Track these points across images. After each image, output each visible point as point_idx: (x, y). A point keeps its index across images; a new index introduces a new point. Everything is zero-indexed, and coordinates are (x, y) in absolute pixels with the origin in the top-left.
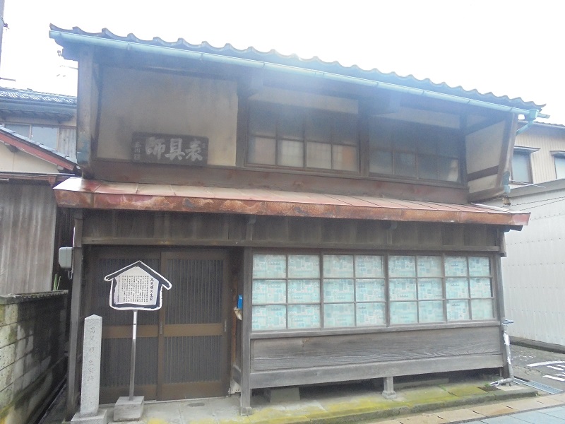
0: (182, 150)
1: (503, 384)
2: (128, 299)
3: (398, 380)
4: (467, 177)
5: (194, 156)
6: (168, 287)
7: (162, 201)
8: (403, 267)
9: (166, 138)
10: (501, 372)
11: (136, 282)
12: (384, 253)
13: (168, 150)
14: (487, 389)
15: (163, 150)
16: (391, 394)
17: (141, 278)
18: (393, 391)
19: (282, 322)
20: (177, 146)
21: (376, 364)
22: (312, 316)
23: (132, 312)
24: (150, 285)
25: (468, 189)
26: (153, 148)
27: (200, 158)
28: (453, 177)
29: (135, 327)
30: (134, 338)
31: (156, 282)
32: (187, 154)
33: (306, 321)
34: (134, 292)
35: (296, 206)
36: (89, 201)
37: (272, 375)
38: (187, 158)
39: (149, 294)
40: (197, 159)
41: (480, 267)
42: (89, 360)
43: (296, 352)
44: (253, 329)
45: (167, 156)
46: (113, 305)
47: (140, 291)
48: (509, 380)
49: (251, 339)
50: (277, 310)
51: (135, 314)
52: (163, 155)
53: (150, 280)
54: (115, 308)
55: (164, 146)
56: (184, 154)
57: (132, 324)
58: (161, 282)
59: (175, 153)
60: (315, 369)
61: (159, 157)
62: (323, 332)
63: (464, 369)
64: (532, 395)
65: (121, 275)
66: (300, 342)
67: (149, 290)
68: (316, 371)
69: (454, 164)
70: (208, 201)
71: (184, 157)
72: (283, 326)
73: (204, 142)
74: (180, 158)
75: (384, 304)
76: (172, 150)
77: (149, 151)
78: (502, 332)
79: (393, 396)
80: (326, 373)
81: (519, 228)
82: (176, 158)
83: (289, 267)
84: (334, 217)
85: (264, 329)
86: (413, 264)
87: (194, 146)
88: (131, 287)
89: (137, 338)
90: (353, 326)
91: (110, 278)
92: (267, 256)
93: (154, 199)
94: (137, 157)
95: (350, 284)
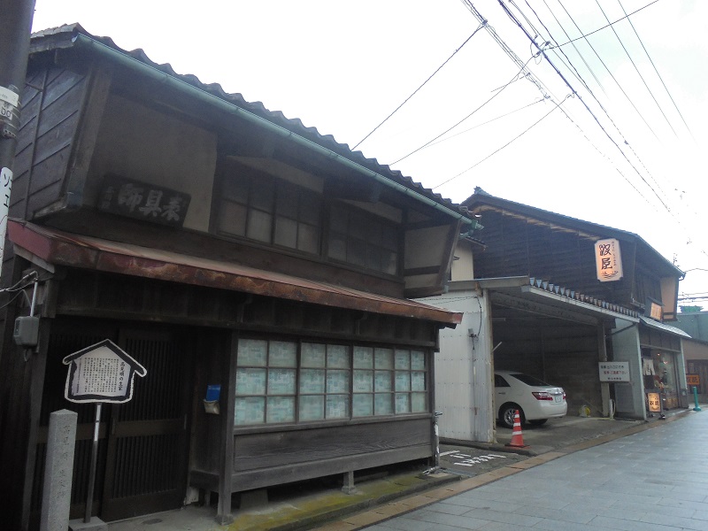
0: (160, 206)
1: (432, 472)
2: (91, 389)
3: (357, 474)
4: (404, 272)
5: (172, 215)
6: (142, 373)
7: (175, 270)
8: (362, 358)
9: (145, 188)
10: (430, 461)
11: (103, 367)
12: (350, 344)
13: (143, 203)
14: (422, 477)
15: (138, 203)
16: (352, 489)
17: (108, 361)
18: (353, 486)
19: (259, 416)
20: (155, 199)
21: (341, 458)
22: (286, 409)
23: (94, 405)
24: (119, 371)
25: (404, 284)
26: (127, 197)
27: (177, 218)
28: (392, 271)
29: (97, 425)
30: (96, 439)
31: (127, 367)
32: (164, 211)
33: (281, 413)
34: (98, 380)
35: (298, 290)
36: (92, 259)
37: (251, 475)
38: (163, 215)
39: (118, 381)
40: (173, 218)
41: (418, 362)
42: (61, 469)
43: (275, 449)
44: (235, 424)
45: (141, 209)
46: (70, 396)
47: (107, 378)
48: (437, 467)
49: (235, 436)
50: (255, 402)
51: (99, 407)
52: (137, 207)
53: (120, 363)
54: (73, 401)
55: (141, 197)
56: (160, 209)
57: (93, 421)
58: (134, 367)
59: (151, 208)
60: (290, 466)
61: (132, 210)
62: (298, 426)
63: (405, 460)
64: (458, 479)
65: (83, 357)
66: (278, 437)
67: (119, 376)
68: (292, 468)
69: (394, 257)
70: (220, 275)
71: (159, 214)
72: (260, 419)
73: (186, 199)
74: (155, 215)
75: (347, 396)
76: (148, 204)
77: (121, 201)
78: (433, 423)
79: (354, 491)
80: (300, 470)
81: (453, 326)
82: (151, 214)
83: (270, 355)
84: (327, 304)
85: (243, 424)
86: (371, 355)
87: (174, 203)
88: (96, 373)
89: (99, 440)
90: (322, 419)
91: (69, 360)
92: (249, 341)
93: (166, 266)
94: (105, 206)
95: (320, 374)
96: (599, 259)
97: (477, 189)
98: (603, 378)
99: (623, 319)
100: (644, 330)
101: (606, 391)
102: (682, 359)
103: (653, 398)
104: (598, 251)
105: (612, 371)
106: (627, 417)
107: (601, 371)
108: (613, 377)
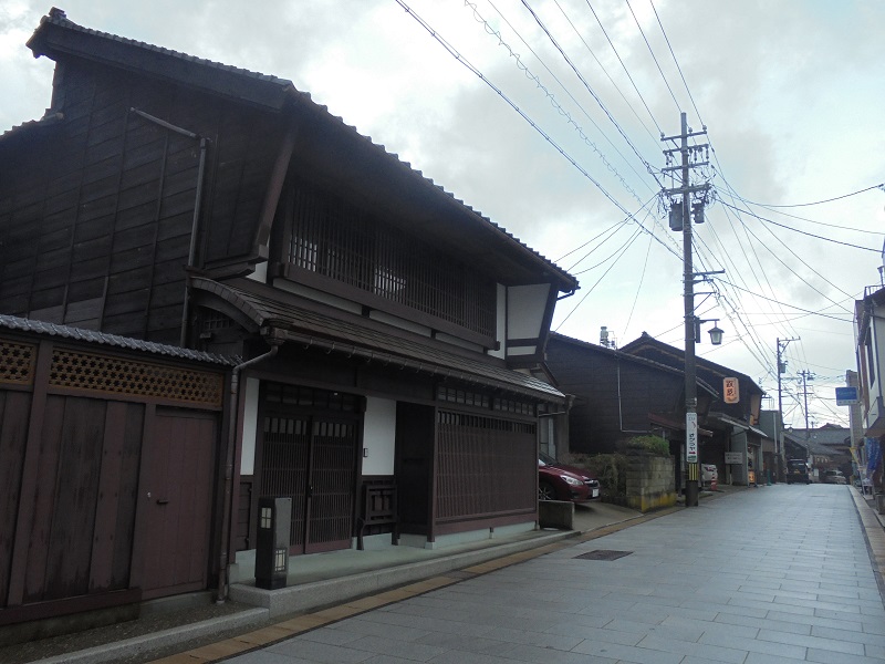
96: (726, 389)
97: (644, 333)
98: (727, 461)
99: (739, 426)
100: (750, 433)
101: (728, 469)
102: (761, 450)
103: (751, 475)
104: (725, 384)
105: (731, 458)
106: (740, 484)
107: (726, 458)
108: (733, 461)
